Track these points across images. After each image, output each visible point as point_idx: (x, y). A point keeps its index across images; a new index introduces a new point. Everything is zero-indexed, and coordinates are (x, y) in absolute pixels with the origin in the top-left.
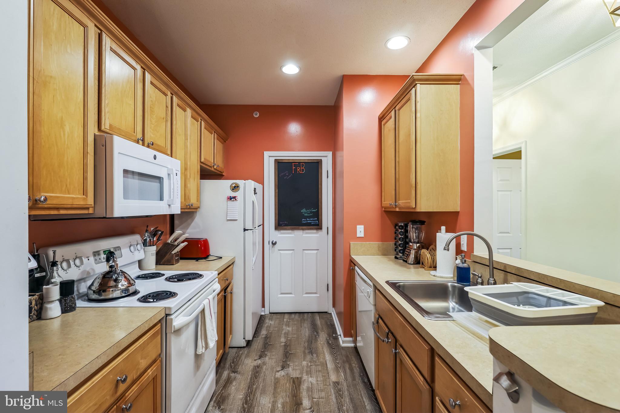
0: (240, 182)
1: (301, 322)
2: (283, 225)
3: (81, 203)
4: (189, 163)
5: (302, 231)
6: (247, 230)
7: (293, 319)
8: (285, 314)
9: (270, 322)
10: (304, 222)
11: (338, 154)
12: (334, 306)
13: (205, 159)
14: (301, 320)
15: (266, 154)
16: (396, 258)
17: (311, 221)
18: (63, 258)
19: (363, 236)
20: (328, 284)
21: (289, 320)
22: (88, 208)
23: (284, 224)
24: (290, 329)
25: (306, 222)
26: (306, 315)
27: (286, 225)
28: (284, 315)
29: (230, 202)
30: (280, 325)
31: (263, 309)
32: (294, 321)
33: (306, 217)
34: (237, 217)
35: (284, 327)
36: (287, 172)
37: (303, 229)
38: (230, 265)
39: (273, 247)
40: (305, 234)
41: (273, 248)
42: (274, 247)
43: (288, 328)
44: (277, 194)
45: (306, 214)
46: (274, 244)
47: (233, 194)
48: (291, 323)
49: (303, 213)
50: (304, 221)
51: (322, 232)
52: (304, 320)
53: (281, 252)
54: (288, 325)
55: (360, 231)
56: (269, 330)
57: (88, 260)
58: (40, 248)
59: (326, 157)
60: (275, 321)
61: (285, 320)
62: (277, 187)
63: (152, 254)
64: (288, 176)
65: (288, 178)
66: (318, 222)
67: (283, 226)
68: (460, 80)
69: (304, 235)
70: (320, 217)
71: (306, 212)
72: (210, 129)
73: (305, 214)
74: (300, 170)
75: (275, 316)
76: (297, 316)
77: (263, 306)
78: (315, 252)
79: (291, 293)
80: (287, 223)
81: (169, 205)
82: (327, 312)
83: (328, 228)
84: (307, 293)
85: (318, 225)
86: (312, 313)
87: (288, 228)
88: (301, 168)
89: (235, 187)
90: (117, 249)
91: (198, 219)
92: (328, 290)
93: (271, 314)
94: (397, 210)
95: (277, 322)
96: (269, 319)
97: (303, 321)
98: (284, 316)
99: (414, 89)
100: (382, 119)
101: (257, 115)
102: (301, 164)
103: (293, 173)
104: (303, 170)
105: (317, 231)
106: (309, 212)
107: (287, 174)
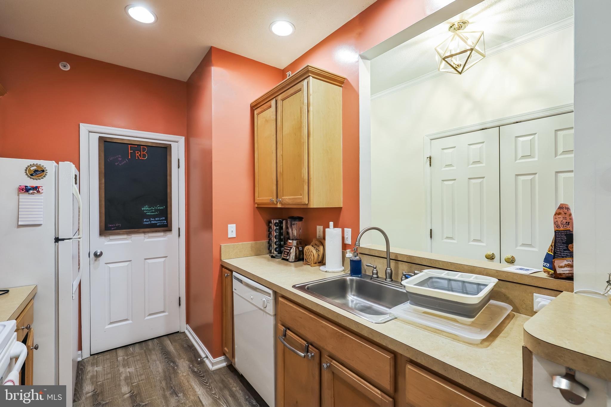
0: (49, 165)
1: (146, 355)
2: (112, 229)
5: (143, 235)
7: (132, 354)
8: (118, 349)
9: (96, 369)
10: (146, 223)
11: (192, 140)
12: (188, 322)
14: (145, 352)
15: (84, 128)
16: (272, 257)
17: (156, 221)
19: (235, 236)
20: (180, 298)
21: (126, 358)
23: (115, 226)
24: (131, 370)
25: (149, 223)
26: (150, 343)
27: (118, 228)
28: (116, 352)
29: (25, 196)
30: (115, 368)
31: (80, 352)
32: (136, 356)
33: (149, 217)
35: (122, 369)
36: (120, 156)
37: (144, 233)
38: (30, 302)
39: (95, 260)
40: (147, 239)
41: (96, 262)
42: (99, 260)
43: (128, 370)
44: (103, 185)
45: (149, 212)
46: (97, 256)
47: (31, 183)
48: (131, 359)
49: (145, 211)
50: (146, 221)
51: (172, 234)
52: (150, 350)
53: (111, 266)
54: (126, 364)
55: (232, 230)
56: (97, 382)
59: (177, 142)
60: (104, 364)
61: (120, 359)
62: (103, 175)
64: (121, 162)
65: (122, 164)
66: (167, 222)
67: (114, 230)
68: (342, 83)
69: (146, 240)
70: (169, 216)
71: (149, 210)
73: (148, 212)
74: (140, 155)
75: (101, 357)
76: (137, 348)
77: (80, 348)
78: (163, 259)
79: (127, 320)
80: (120, 225)
82: (179, 332)
83: (179, 229)
84: (150, 315)
85: (166, 226)
86: (158, 339)
87: (121, 233)
88: (142, 153)
89: (36, 171)
92: (180, 305)
93: (94, 356)
94: (279, 206)
95: (107, 365)
96: (93, 365)
97: (148, 352)
98: (117, 354)
99: (306, 81)
100: (254, 107)
101: (65, 67)
102: (142, 147)
103: (130, 158)
104: (144, 156)
105: (164, 234)
106: (153, 210)
107: (120, 159)
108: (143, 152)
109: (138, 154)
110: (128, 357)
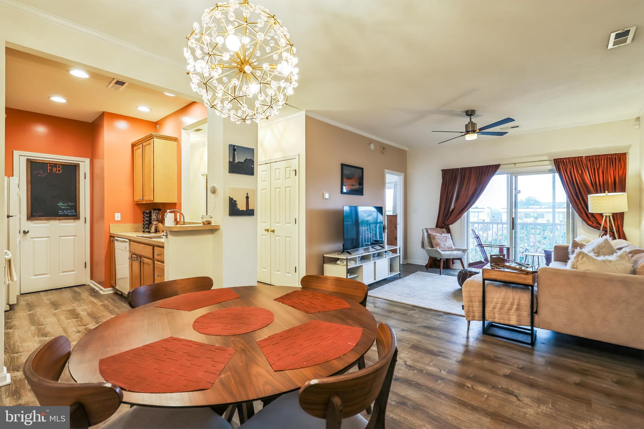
2: (36, 216)
5: (58, 221)
6: (11, 216)
8: (40, 292)
10: (60, 214)
11: (95, 161)
12: (92, 278)
14: (60, 291)
15: (16, 153)
16: (144, 232)
17: (68, 212)
19: (120, 220)
20: (86, 263)
23: (38, 215)
24: (51, 297)
25: (63, 213)
26: (63, 289)
27: (40, 216)
30: (38, 296)
33: (63, 210)
36: (42, 171)
37: (59, 219)
39: (24, 235)
40: (62, 223)
41: (25, 237)
42: (27, 235)
43: (48, 297)
44: (30, 189)
45: (63, 207)
46: (25, 233)
48: (49, 294)
49: (60, 206)
50: (60, 212)
51: (80, 221)
53: (35, 239)
54: (46, 295)
55: (118, 216)
59: (84, 162)
60: (31, 297)
62: (30, 183)
64: (42, 174)
65: (43, 175)
66: (76, 213)
68: (176, 140)
70: (77, 209)
71: (63, 205)
74: (56, 170)
75: (29, 294)
76: (54, 291)
78: (73, 237)
79: (46, 274)
80: (42, 214)
82: (85, 284)
83: (85, 218)
84: (63, 272)
85: (76, 216)
86: (69, 287)
87: (42, 219)
88: (58, 169)
92: (86, 267)
93: (23, 294)
94: (144, 202)
99: (152, 140)
100: (133, 146)
102: (58, 165)
103: (49, 172)
104: (59, 171)
105: (74, 221)
106: (66, 205)
107: (41, 173)
108: (58, 168)
109: (55, 170)
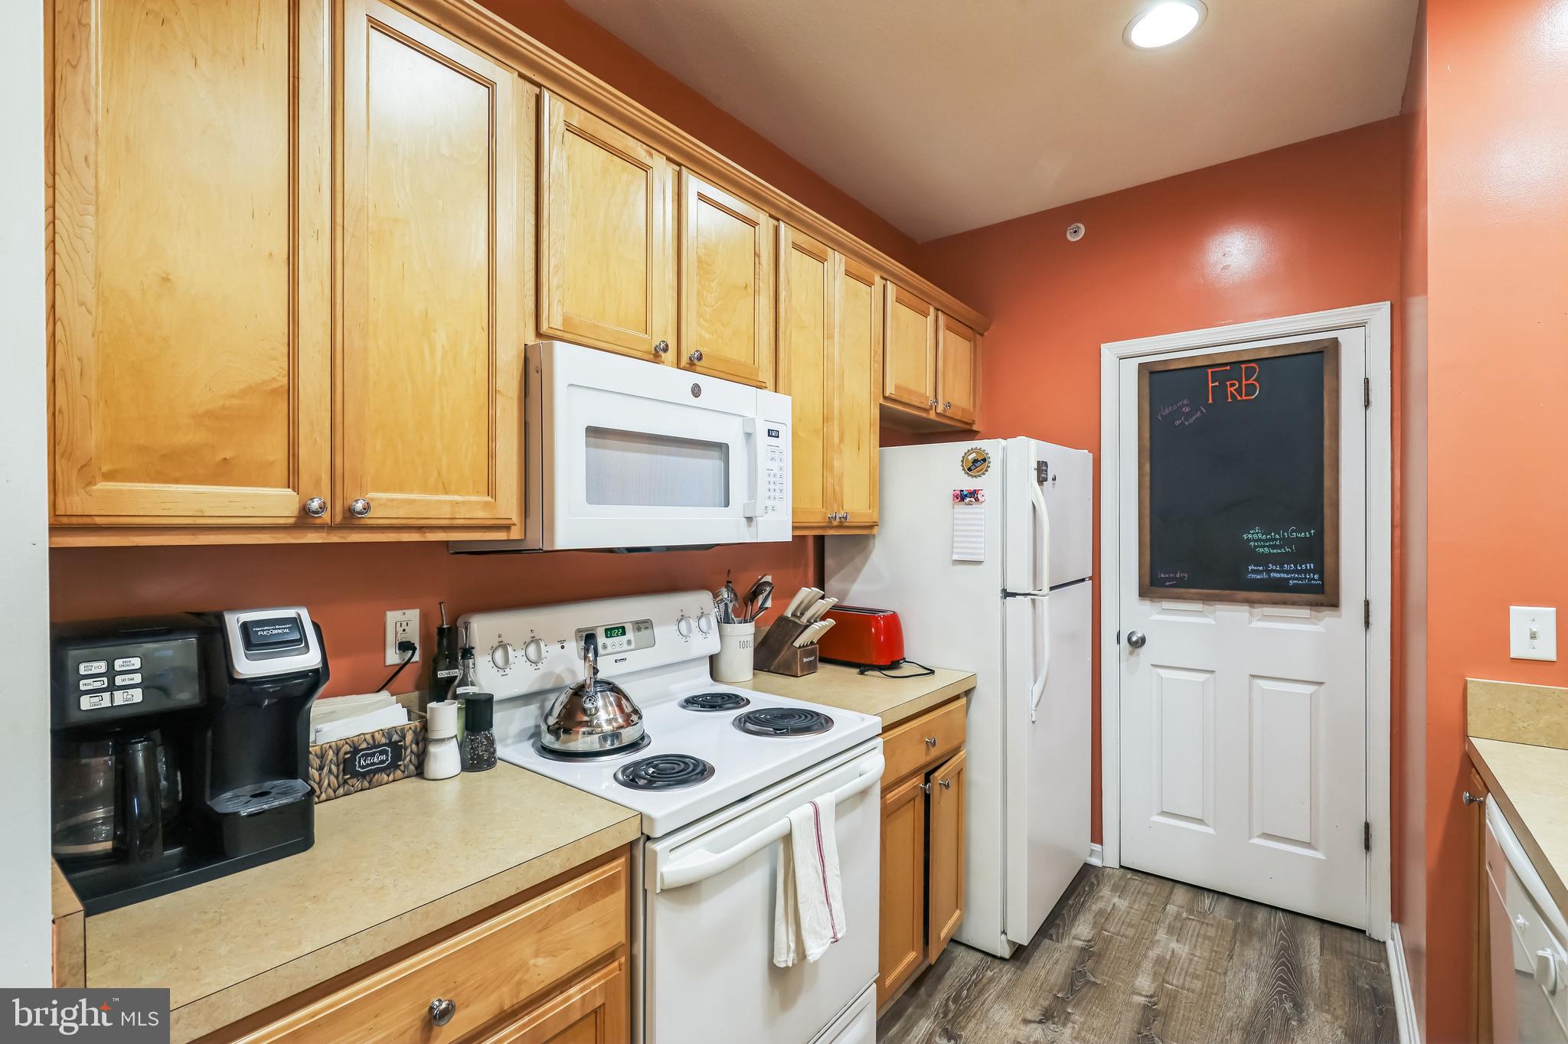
0: (992, 447)
1: (1234, 936)
2: (1167, 584)
3: (481, 515)
4: (836, 404)
5: (1246, 608)
6: (1014, 595)
7: (1204, 914)
8: (1178, 885)
9: (1116, 900)
10: (1254, 576)
11: (1415, 305)
12: (1396, 915)
13: (897, 387)
14: (1235, 931)
15: (1109, 352)
17: (1287, 572)
18: (500, 639)
19: (1550, 655)
20: (1367, 826)
21: (1185, 915)
22: (507, 528)
23: (1175, 579)
24: (1182, 950)
25: (1265, 576)
26: (1261, 915)
27: (1181, 584)
28: (1172, 889)
29: (962, 509)
30: (1150, 922)
31: (1097, 847)
32: (1208, 925)
33: (1263, 560)
34: (980, 554)
35: (1162, 935)
36: (1185, 402)
37: (1251, 602)
38: (957, 698)
39: (1131, 653)
40: (1259, 620)
41: (1133, 658)
42: (1139, 655)
43: (1173, 945)
44: (1147, 479)
45: (1264, 547)
46: (1136, 644)
47: (968, 484)
48: (1193, 926)
49: (1252, 544)
50: (1253, 571)
51: (1341, 617)
52: (1251, 934)
53: (1163, 672)
54: (1176, 930)
55: (1532, 630)
56: (1102, 929)
57: (563, 647)
58: (462, 614)
59: (1362, 325)
60: (1135, 901)
61: (1171, 909)
62: (1147, 454)
63: (743, 645)
64: (1188, 416)
65: (1191, 420)
66: (1321, 578)
67: (1170, 586)
69: (1257, 624)
70: (1328, 560)
71: (1267, 540)
72: (918, 303)
73: (1258, 547)
74: (1239, 391)
75: (1137, 882)
76: (1222, 909)
77: (1097, 836)
78: (1310, 689)
79: (1200, 821)
80: (1187, 575)
81: (749, 519)
82: (1364, 932)
83: (1367, 604)
84: (1267, 836)
85: (1319, 589)
86: (1289, 917)
87: (1187, 596)
88: (1244, 382)
89: (975, 461)
90: (642, 626)
91: (879, 555)
92: (1367, 847)
93: (1127, 871)
95: (1141, 905)
96: (1115, 888)
97: (1244, 933)
98: (1171, 893)
101: (1077, 234)
102: (1243, 366)
103: (1210, 401)
104: (1251, 389)
105: (1314, 613)
106: (1276, 540)
107: (1187, 410)
108: (1246, 380)
109: (1232, 389)
110: (1190, 914)
